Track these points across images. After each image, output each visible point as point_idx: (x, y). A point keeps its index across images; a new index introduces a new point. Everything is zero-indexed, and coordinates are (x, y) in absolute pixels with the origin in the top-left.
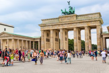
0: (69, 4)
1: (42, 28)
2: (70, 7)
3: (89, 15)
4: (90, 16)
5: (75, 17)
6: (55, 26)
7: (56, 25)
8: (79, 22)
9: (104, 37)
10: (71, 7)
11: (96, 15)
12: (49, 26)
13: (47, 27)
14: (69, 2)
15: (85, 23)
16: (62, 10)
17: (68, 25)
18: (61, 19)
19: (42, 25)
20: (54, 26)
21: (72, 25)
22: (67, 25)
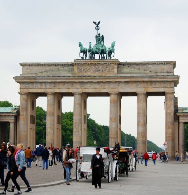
0: (97, 28)
1: (23, 86)
2: (99, 34)
3: (150, 66)
4: (152, 68)
5: (116, 66)
6: (61, 85)
7: (65, 82)
8: (126, 82)
9: (182, 120)
10: (101, 36)
11: (166, 66)
12: (44, 85)
13: (39, 85)
14: (97, 24)
15: (140, 85)
16: (80, 45)
17: (98, 86)
18: (78, 68)
19: (25, 80)
20: (57, 85)
21: (107, 85)
22: (94, 86)
